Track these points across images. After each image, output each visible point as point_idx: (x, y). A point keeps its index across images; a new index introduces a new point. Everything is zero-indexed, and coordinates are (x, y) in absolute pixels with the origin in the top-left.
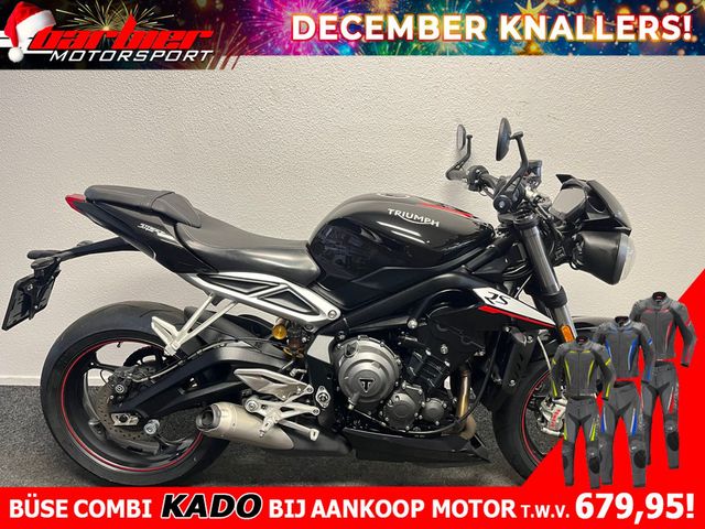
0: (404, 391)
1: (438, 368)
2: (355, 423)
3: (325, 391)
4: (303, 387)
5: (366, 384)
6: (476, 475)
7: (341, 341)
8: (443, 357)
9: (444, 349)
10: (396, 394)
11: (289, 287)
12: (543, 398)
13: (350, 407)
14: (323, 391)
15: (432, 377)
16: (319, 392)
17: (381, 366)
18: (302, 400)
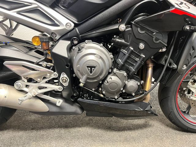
0: (115, 74)
1: (137, 59)
2: (85, 95)
3: (65, 76)
4: (51, 73)
5: (91, 69)
6: (146, 122)
7: (75, 45)
8: (141, 51)
9: (142, 46)
10: (109, 76)
11: (39, 7)
12: (189, 81)
13: (81, 85)
14: (64, 76)
15: (132, 65)
16: (62, 76)
17: (101, 58)
18: (51, 82)
